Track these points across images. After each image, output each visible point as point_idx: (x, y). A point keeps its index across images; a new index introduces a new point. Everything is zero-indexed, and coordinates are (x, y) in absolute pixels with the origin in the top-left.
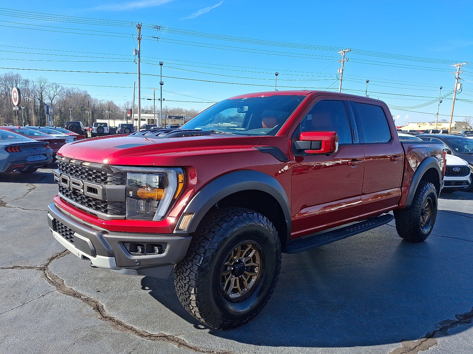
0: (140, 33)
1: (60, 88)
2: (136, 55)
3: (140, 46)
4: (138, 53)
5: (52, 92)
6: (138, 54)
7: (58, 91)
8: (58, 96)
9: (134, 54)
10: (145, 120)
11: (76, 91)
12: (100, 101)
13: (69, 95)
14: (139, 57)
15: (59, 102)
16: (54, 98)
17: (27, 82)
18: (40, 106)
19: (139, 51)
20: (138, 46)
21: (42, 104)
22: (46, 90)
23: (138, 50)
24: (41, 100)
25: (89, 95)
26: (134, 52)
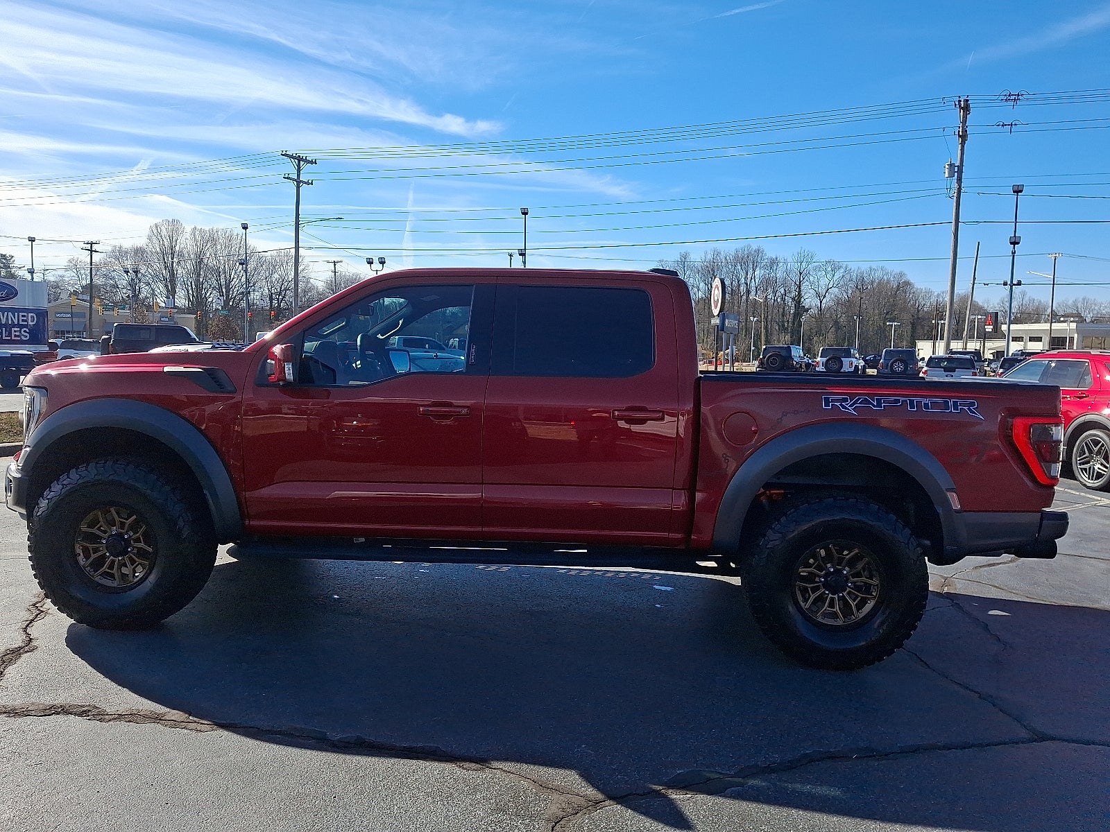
0: (964, 122)
1: (842, 270)
2: (951, 176)
3: (962, 154)
4: (957, 171)
5: (824, 282)
6: (956, 174)
7: (835, 278)
8: (835, 290)
9: (947, 175)
10: (1039, 339)
11: (878, 275)
12: (938, 295)
13: (861, 285)
14: (959, 180)
15: (838, 302)
16: (827, 294)
17: (773, 263)
18: (794, 313)
19: (960, 168)
20: (959, 152)
21: (800, 309)
22: (812, 279)
23: (958, 163)
24: (798, 300)
25: (907, 283)
26: (947, 171)
